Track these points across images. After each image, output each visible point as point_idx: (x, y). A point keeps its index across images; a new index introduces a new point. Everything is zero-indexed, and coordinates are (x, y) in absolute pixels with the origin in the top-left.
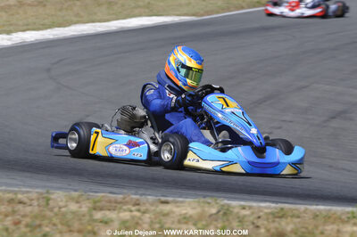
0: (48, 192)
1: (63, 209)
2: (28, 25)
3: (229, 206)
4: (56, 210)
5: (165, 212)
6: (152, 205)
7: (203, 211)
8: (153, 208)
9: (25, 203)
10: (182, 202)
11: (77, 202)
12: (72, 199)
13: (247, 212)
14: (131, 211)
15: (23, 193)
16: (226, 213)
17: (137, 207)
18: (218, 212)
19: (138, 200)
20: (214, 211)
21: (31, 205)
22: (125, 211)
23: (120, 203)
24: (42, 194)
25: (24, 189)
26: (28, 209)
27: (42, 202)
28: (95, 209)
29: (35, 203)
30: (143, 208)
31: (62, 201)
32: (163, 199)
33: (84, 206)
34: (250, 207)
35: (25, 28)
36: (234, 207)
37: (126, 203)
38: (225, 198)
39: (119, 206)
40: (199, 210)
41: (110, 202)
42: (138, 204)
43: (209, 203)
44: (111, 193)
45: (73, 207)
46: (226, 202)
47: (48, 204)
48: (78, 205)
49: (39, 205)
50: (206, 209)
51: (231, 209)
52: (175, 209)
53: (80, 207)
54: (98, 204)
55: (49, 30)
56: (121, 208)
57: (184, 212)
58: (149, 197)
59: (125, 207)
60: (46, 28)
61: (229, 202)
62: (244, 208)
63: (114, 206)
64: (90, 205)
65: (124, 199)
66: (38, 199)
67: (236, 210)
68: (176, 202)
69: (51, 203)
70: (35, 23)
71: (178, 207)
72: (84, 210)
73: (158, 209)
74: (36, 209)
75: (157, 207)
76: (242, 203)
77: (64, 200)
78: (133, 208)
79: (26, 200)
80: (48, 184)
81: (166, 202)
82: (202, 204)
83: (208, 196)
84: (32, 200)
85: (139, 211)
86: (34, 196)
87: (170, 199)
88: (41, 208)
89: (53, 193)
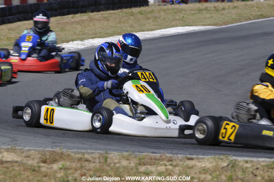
0: (106, 153)
1: (117, 165)
2: (95, 34)
3: (236, 160)
4: (112, 165)
5: (191, 165)
6: (181, 161)
7: (218, 164)
8: (182, 163)
9: (90, 161)
10: (202, 159)
11: (128, 160)
12: (124, 157)
13: (249, 165)
14: (166, 165)
15: (89, 154)
16: (233, 165)
17: (170, 162)
18: (228, 165)
19: (171, 157)
20: (225, 164)
21: (94, 162)
22: (162, 165)
23: (158, 160)
24: (102, 154)
25: (89, 151)
26: (92, 165)
27: (102, 160)
28: (140, 164)
29: (97, 161)
30: (174, 163)
31: (116, 159)
32: (189, 156)
33: (132, 162)
34: (251, 162)
35: (94, 36)
36: (240, 162)
37: (163, 160)
38: (234, 155)
39: (157, 162)
40: (214, 164)
41: (151, 159)
42: (171, 161)
43: (222, 159)
44: (153, 153)
45: (125, 163)
46: (234, 158)
47: (106, 161)
48: (128, 162)
49: (99, 162)
50: (219, 163)
51: (237, 163)
52: (197, 164)
53: (130, 163)
54: (143, 161)
55: (111, 38)
56: (158, 164)
57: (204, 165)
58: (179, 155)
59: (162, 163)
60: (109, 36)
61: (236, 158)
62: (247, 162)
63: (154, 162)
64: (137, 162)
65: (161, 157)
66: (99, 158)
67: (241, 164)
68: (198, 159)
69: (108, 160)
70: (101, 33)
71: (199, 162)
72: (133, 165)
73: (185, 164)
74: (98, 165)
75: (185, 162)
76: (246, 159)
77: (118, 158)
78: (168, 164)
79: (90, 159)
80: (108, 147)
81: (192, 159)
82: (217, 160)
83: (223, 154)
84: (95, 158)
85: (171, 165)
86: (96, 155)
87: (194, 156)
88: (102, 164)
89: (110, 154)
